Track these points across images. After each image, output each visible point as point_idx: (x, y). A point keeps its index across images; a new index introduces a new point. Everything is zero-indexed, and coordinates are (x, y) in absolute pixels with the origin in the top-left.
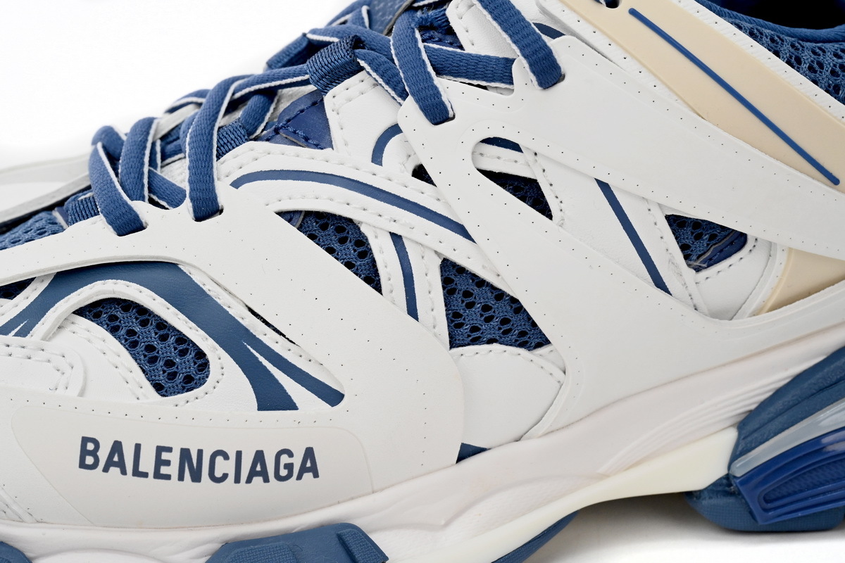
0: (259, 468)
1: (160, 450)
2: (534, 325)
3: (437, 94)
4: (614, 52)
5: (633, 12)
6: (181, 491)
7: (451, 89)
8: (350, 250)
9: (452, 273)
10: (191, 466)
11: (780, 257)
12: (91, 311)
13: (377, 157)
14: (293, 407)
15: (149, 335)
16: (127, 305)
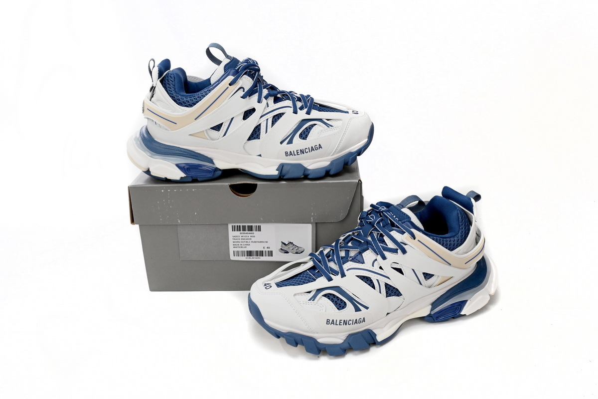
0: (356, 322)
1: (340, 320)
2: (400, 292)
3: (384, 255)
4: (415, 247)
5: (418, 240)
6: (344, 327)
7: (386, 254)
8: (369, 282)
9: (386, 285)
10: (345, 323)
11: (440, 277)
12: (325, 296)
13: (373, 266)
14: (361, 311)
15: (335, 299)
16: (331, 294)
